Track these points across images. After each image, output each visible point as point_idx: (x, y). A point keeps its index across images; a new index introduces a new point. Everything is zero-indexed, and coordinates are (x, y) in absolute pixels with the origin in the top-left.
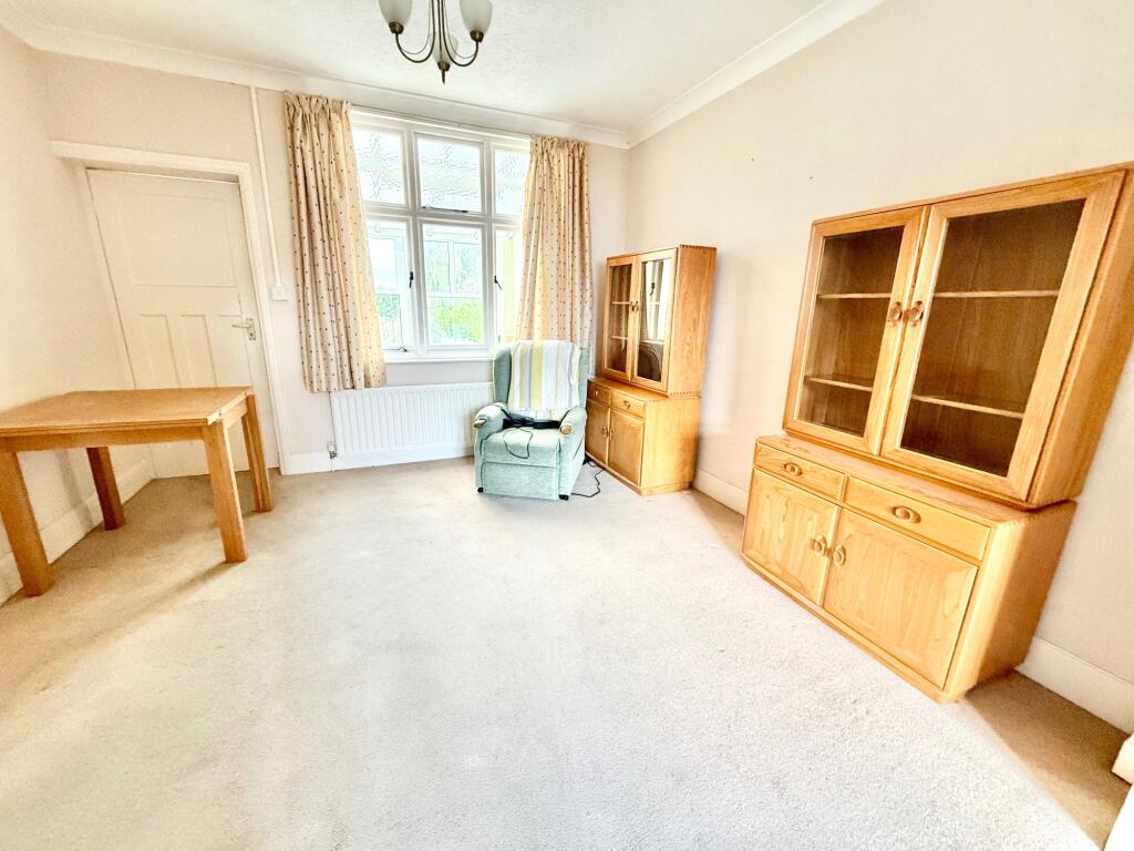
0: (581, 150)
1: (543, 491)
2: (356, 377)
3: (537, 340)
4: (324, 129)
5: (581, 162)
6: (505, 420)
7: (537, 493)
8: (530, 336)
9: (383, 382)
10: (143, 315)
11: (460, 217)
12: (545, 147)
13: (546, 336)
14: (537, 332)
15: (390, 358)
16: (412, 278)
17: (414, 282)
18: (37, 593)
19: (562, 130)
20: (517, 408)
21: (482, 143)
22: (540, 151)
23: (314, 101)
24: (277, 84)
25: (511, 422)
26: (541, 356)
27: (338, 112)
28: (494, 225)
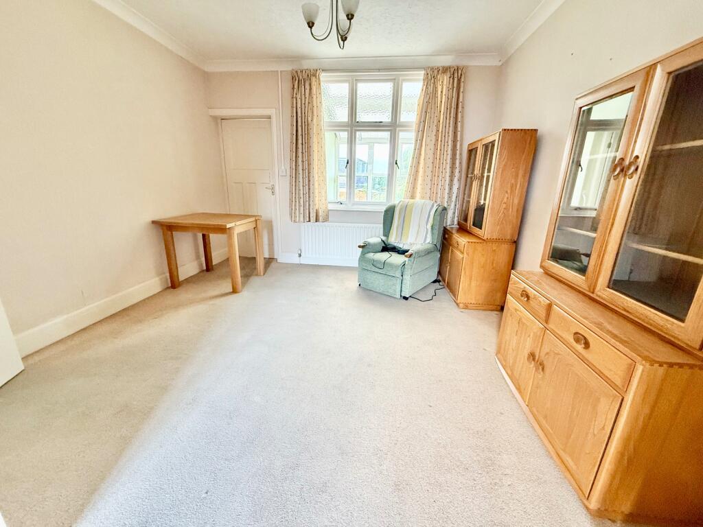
0: (460, 72)
1: (391, 291)
2: (311, 215)
3: (418, 200)
4: (307, 87)
5: (459, 80)
6: (383, 247)
7: (388, 292)
8: (413, 197)
9: (326, 219)
10: (236, 183)
11: (377, 126)
12: (433, 74)
13: (423, 198)
14: (418, 195)
15: (331, 207)
16: (348, 163)
17: (349, 165)
18: (174, 288)
19: (447, 61)
20: (393, 240)
21: (395, 79)
22: (430, 78)
23: (304, 72)
24: (288, 67)
25: (386, 248)
26: (411, 210)
27: (315, 75)
28: (398, 129)
